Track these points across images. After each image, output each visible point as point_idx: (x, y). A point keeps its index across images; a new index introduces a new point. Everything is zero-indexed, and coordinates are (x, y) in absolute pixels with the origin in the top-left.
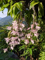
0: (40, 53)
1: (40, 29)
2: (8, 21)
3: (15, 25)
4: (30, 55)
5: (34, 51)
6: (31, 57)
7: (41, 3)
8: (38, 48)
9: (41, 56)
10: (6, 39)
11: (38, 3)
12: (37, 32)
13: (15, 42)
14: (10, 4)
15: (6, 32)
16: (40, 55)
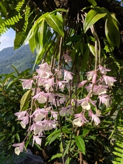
0: (116, 149)
1: (115, 83)
2: (8, 61)
3: (45, 75)
4: (78, 155)
5: (87, 141)
6: (81, 159)
7: (113, 16)
8: (99, 133)
9: (119, 155)
10: (19, 117)
11: (105, 14)
12: (105, 92)
13: (45, 121)
14: (24, 16)
15: (7, 95)
16: (115, 153)
